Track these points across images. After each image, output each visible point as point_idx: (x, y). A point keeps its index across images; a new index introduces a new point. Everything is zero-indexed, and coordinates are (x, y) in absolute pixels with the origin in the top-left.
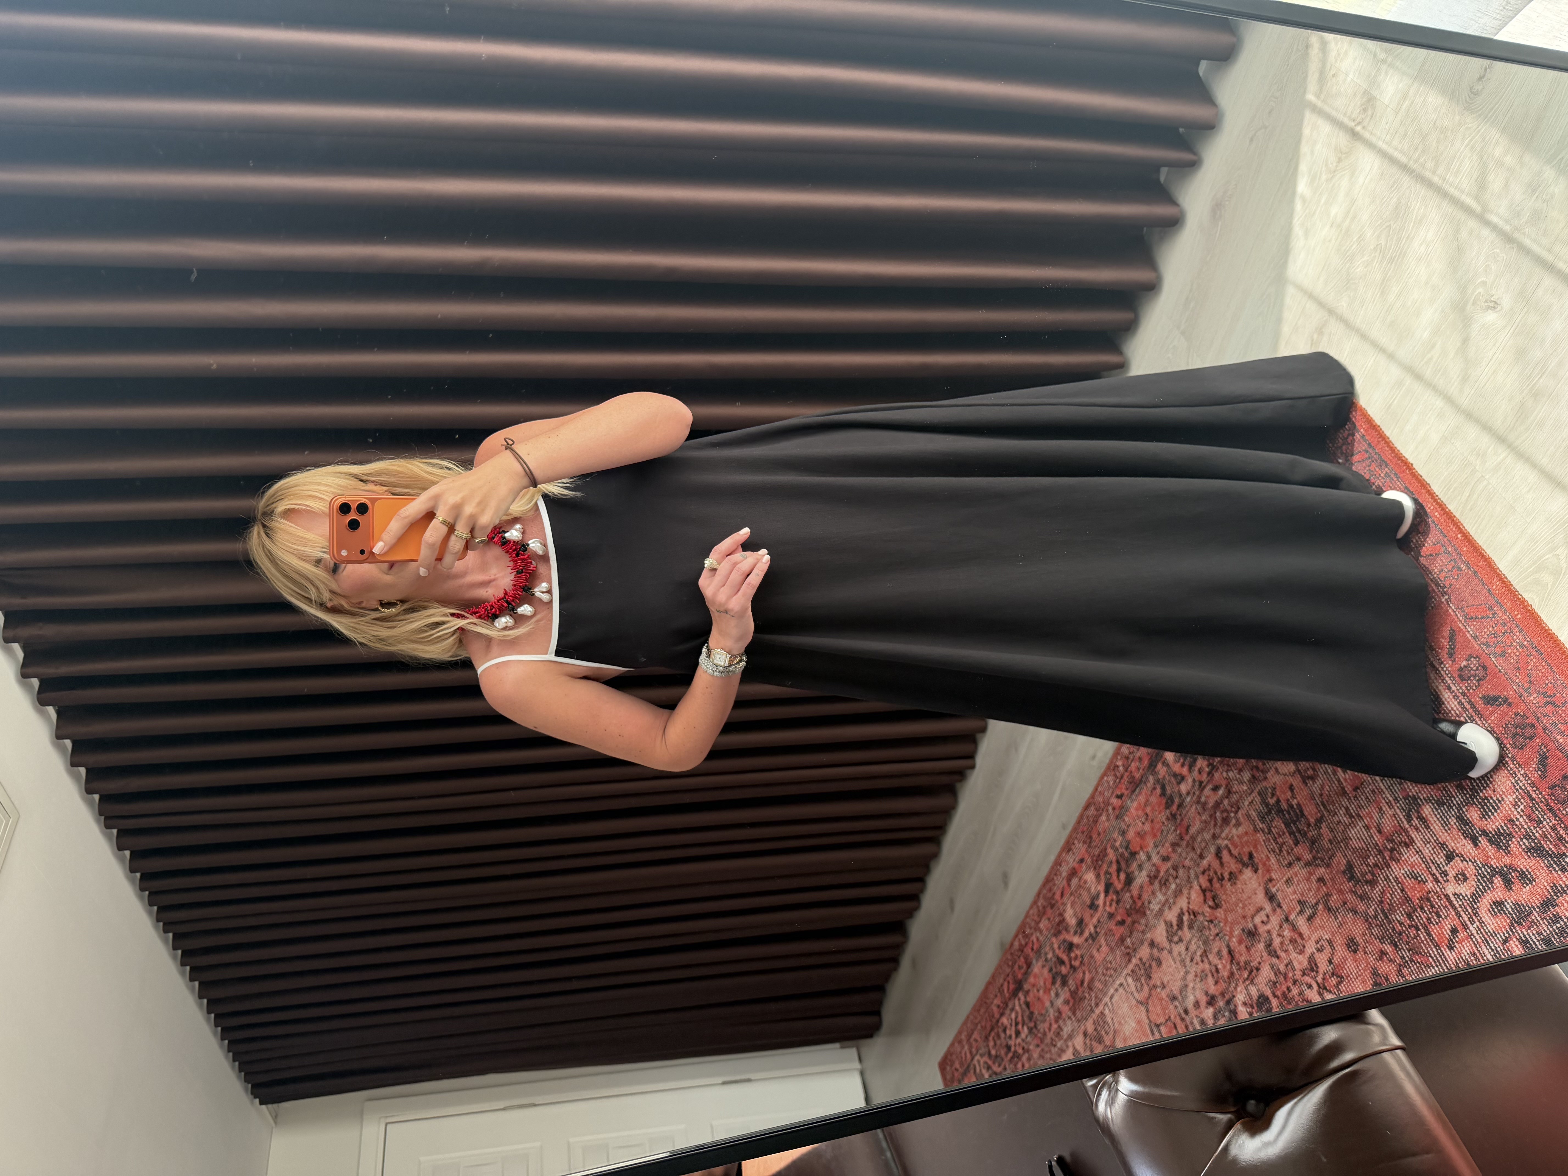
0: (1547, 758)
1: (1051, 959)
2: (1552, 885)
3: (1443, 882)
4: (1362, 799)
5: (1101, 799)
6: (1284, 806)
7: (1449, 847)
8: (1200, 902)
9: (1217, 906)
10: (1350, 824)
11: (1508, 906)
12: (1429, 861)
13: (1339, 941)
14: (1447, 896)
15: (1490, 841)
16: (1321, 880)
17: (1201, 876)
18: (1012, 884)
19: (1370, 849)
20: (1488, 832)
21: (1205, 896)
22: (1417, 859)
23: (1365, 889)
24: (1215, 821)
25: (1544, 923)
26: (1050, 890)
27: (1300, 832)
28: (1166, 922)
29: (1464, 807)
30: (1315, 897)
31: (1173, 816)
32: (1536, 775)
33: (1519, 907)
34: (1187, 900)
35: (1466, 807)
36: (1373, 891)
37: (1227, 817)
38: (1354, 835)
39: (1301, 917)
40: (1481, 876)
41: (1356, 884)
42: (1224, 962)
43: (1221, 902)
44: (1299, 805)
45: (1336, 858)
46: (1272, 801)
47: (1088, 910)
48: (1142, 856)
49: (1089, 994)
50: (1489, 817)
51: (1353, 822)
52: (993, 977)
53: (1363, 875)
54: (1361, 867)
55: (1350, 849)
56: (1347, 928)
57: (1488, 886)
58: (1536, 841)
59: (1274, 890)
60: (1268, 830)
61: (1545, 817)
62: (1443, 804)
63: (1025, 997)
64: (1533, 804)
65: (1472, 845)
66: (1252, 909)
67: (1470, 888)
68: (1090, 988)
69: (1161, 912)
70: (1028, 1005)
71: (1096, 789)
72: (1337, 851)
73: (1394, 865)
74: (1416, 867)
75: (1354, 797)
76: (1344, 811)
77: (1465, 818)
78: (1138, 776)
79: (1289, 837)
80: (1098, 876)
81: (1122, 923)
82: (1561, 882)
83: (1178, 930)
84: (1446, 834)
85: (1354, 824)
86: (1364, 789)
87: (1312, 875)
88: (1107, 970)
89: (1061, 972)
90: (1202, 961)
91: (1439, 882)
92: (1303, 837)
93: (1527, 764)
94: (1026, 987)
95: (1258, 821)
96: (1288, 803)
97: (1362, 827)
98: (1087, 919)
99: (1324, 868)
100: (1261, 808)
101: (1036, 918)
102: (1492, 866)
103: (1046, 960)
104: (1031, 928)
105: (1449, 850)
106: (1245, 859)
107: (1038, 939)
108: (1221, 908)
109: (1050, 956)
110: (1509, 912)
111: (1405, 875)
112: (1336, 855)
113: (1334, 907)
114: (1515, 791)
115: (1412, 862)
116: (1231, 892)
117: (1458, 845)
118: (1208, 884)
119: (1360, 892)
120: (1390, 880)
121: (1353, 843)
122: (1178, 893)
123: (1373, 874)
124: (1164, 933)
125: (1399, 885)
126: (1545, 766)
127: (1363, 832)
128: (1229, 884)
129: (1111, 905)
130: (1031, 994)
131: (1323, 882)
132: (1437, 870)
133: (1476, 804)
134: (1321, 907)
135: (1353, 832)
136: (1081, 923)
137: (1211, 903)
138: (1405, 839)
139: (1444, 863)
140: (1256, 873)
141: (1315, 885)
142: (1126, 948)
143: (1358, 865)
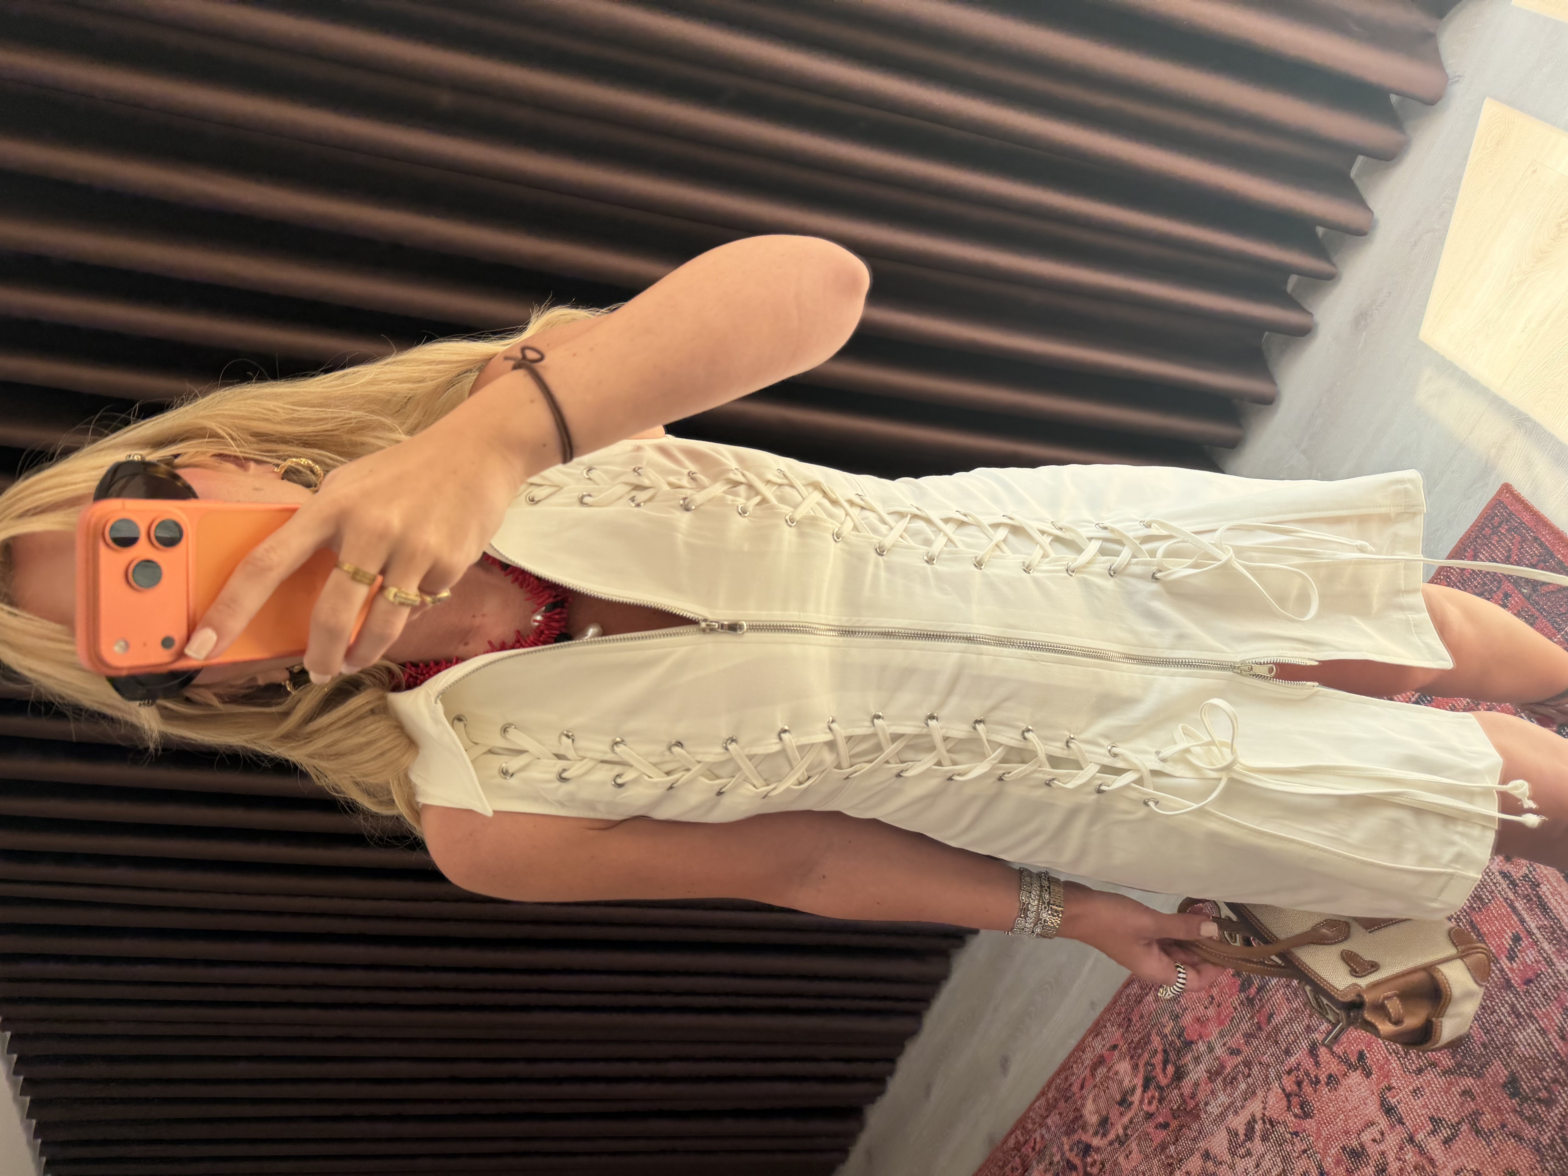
1: (1058, 1162)
4: (1537, 995)
8: (1281, 1109)
9: (1307, 1115)
10: (1517, 1026)
17: (1284, 1078)
18: (1014, 1069)
19: (1547, 1059)
21: (1289, 1101)
23: (1537, 1109)
26: (1066, 1078)
28: (1229, 1130)
30: (1457, 1114)
31: (1251, 1001)
34: (1261, 1105)
36: (1549, 1112)
38: (1523, 1040)
39: (1434, 1139)
41: (1523, 1102)
43: (1312, 1111)
45: (1493, 1067)
47: (1117, 1107)
48: (1202, 1047)
51: (1521, 1023)
53: (1534, 1091)
54: (1532, 1081)
55: (1515, 1058)
56: (1505, 1158)
59: (1393, 1101)
66: (1359, 1123)
69: (1222, 1116)
72: (1495, 1058)
75: (1525, 993)
76: (1508, 1009)
80: (1135, 1067)
81: (1165, 1126)
83: (1245, 1141)
85: (1523, 1026)
86: (1542, 983)
87: (1454, 1086)
97: (1535, 1031)
98: (1114, 1117)
99: (1474, 1078)
101: (1043, 1111)
103: (1051, 1164)
104: (1034, 1123)
106: (1352, 1060)
107: (1042, 1137)
108: (1311, 1118)
109: (1056, 1159)
112: (1493, 1064)
113: (1486, 1130)
116: (1329, 1099)
118: (1295, 1088)
119: (1528, 1113)
121: (1520, 1050)
122: (1249, 1095)
124: (1225, 1143)
127: (1536, 1037)
128: (1327, 1089)
129: (1150, 1103)
131: (1470, 1097)
134: (1465, 1127)
136: (1104, 1123)
137: (1297, 1110)
140: (1367, 1077)
141: (1457, 1100)
142: (1167, 1157)
143: (1528, 1079)
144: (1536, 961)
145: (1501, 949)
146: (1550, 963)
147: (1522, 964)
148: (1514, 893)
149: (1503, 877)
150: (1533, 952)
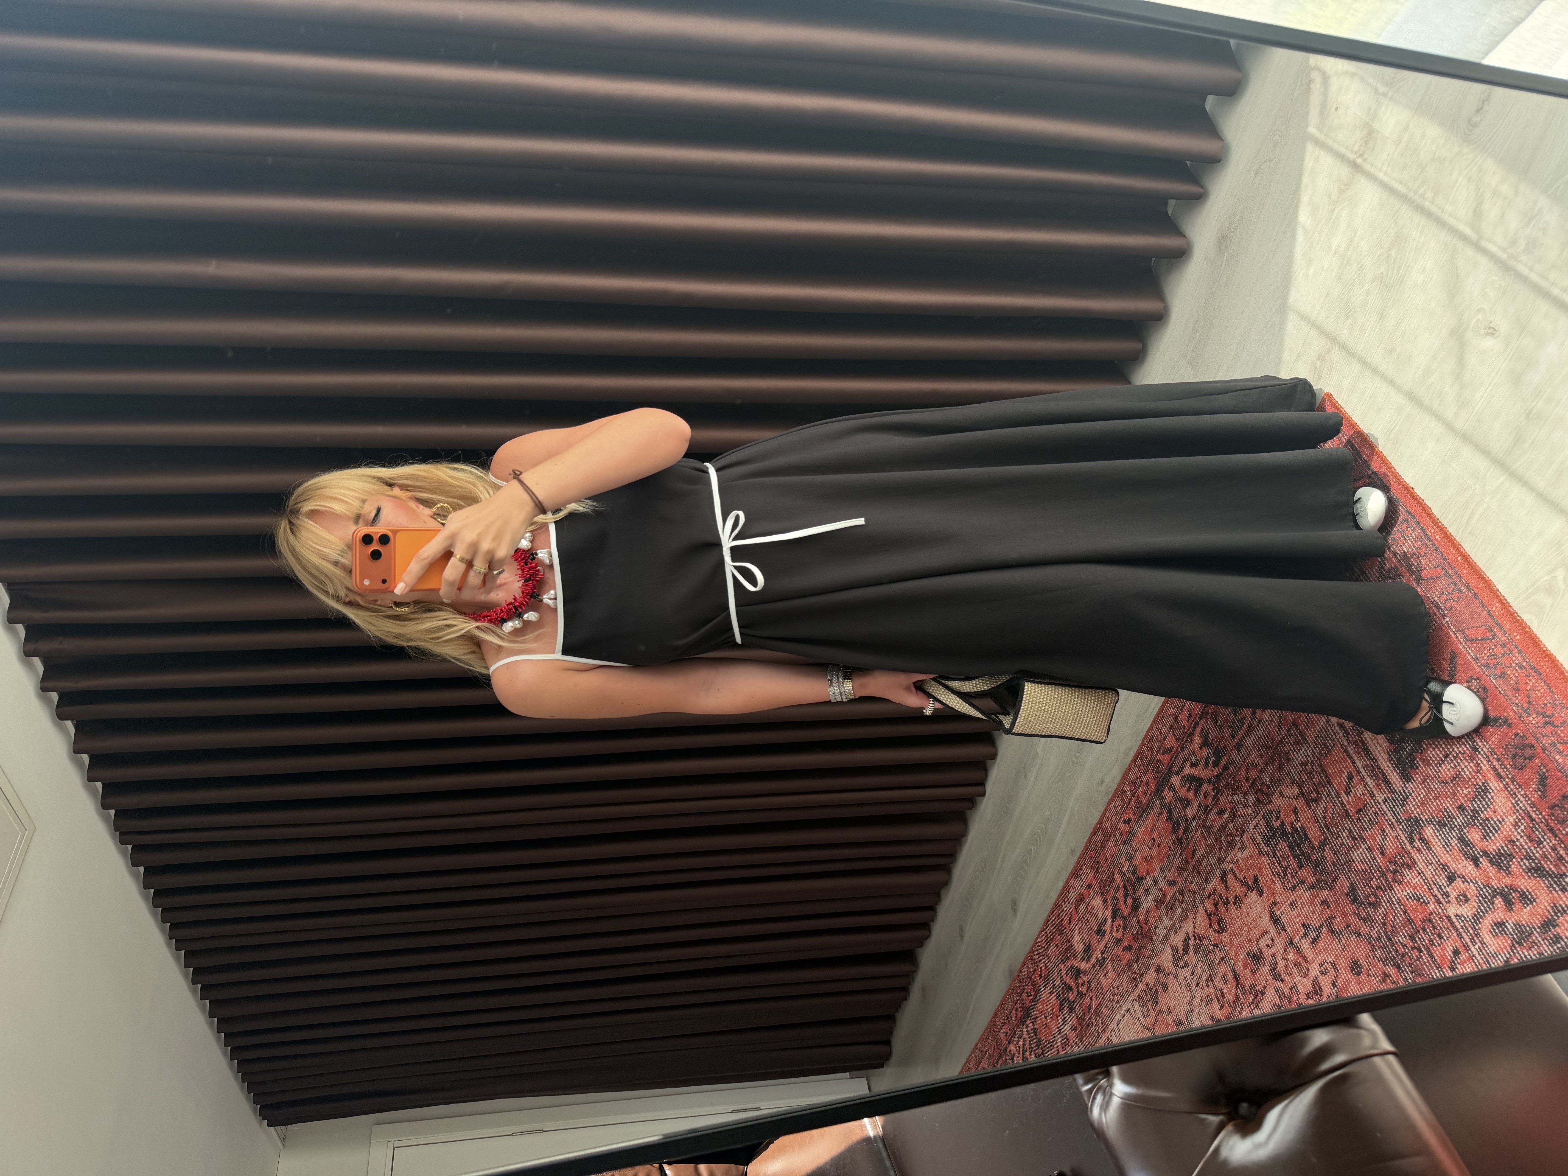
0: (1546, 778)
1: (1059, 985)
2: (1552, 905)
3: (1444, 903)
4: (1365, 821)
5: (1109, 825)
6: (1289, 829)
7: (1451, 868)
8: (1205, 927)
9: (1222, 930)
10: (1353, 847)
11: (1509, 927)
12: (1431, 882)
13: (1343, 964)
14: (1448, 917)
15: (1491, 861)
16: (1324, 902)
17: (1206, 901)
18: (1021, 911)
19: (1373, 871)
20: (1489, 852)
21: (1210, 920)
22: (1419, 880)
23: (1368, 911)
24: (1220, 845)
25: (1545, 943)
27: (1304, 856)
28: (1172, 947)
29: (1465, 828)
30: (1319, 920)
31: (1180, 840)
32: (1535, 796)
33: (1520, 927)
34: (1192, 925)
35: (1467, 828)
36: (1376, 913)
37: (1232, 840)
38: (1358, 858)
39: (1305, 940)
40: (1482, 897)
41: (1359, 906)
42: (1229, 986)
43: (1226, 926)
44: (1302, 827)
45: (1340, 880)
46: (1276, 824)
47: (1095, 935)
48: (1149, 881)
49: (1096, 1020)
50: (1490, 838)
51: (1356, 844)
52: (1001, 1004)
53: (1366, 897)
54: (1364, 889)
55: (1353, 872)
56: (1351, 951)
57: (1489, 907)
58: (1536, 861)
59: (1278, 913)
60: (1273, 853)
61: (1545, 837)
62: (1445, 825)
63: (1033, 1024)
64: (1533, 824)
65: (1473, 866)
66: (1258, 933)
67: (1471, 910)
68: (1097, 1015)
69: (1167, 936)
70: (1035, 1032)
71: (1104, 815)
72: (1340, 873)
73: (1397, 888)
74: (1418, 888)
75: (1358, 820)
76: (1347, 833)
77: (1467, 839)
78: (1144, 801)
79: (1293, 861)
80: (1105, 901)
81: (1128, 948)
82: (1561, 903)
83: (1183, 955)
84: (1447, 855)
85: (1357, 847)
86: (1367, 811)
87: (1316, 897)
88: (1113, 996)
89: (1068, 999)
90: (1208, 986)
91: (1441, 903)
92: (1307, 861)
93: (1527, 784)
94: (1034, 1013)
95: (1263, 845)
96: (1292, 827)
97: (1365, 850)
98: (1094, 944)
99: (1328, 891)
100: (1266, 831)
101: (1044, 944)
102: (1493, 887)
103: (1054, 987)
104: (1039, 955)
105: (1451, 872)
106: (1250, 883)
107: (1046, 966)
108: (1226, 932)
109: (1057, 983)
110: (1510, 932)
111: (1408, 897)
112: (1340, 878)
113: (1337, 931)
114: (1515, 811)
115: (1414, 884)
117: (1459, 866)
118: (1214, 908)
119: (1363, 914)
120: (1393, 902)
121: (1356, 865)
122: (1184, 917)
123: (1376, 896)
124: (1170, 957)
125: (1402, 907)
126: (1544, 786)
127: (1366, 854)
128: (1234, 908)
129: (1117, 930)
130: (1039, 1021)
131: (1327, 905)
132: (1439, 891)
133: (1477, 826)
134: (1324, 930)
135: (1356, 855)
136: (1088, 949)
137: (1216, 927)
138: (1407, 861)
139: (1445, 885)
140: (1261, 896)
141: (1319, 908)
142: (1132, 974)
143: (1361, 887)
144: (1363, 794)
145: (1341, 786)
146: (1372, 795)
147: (1355, 797)
148: (1347, 740)
149: (1340, 728)
150: (1361, 787)
